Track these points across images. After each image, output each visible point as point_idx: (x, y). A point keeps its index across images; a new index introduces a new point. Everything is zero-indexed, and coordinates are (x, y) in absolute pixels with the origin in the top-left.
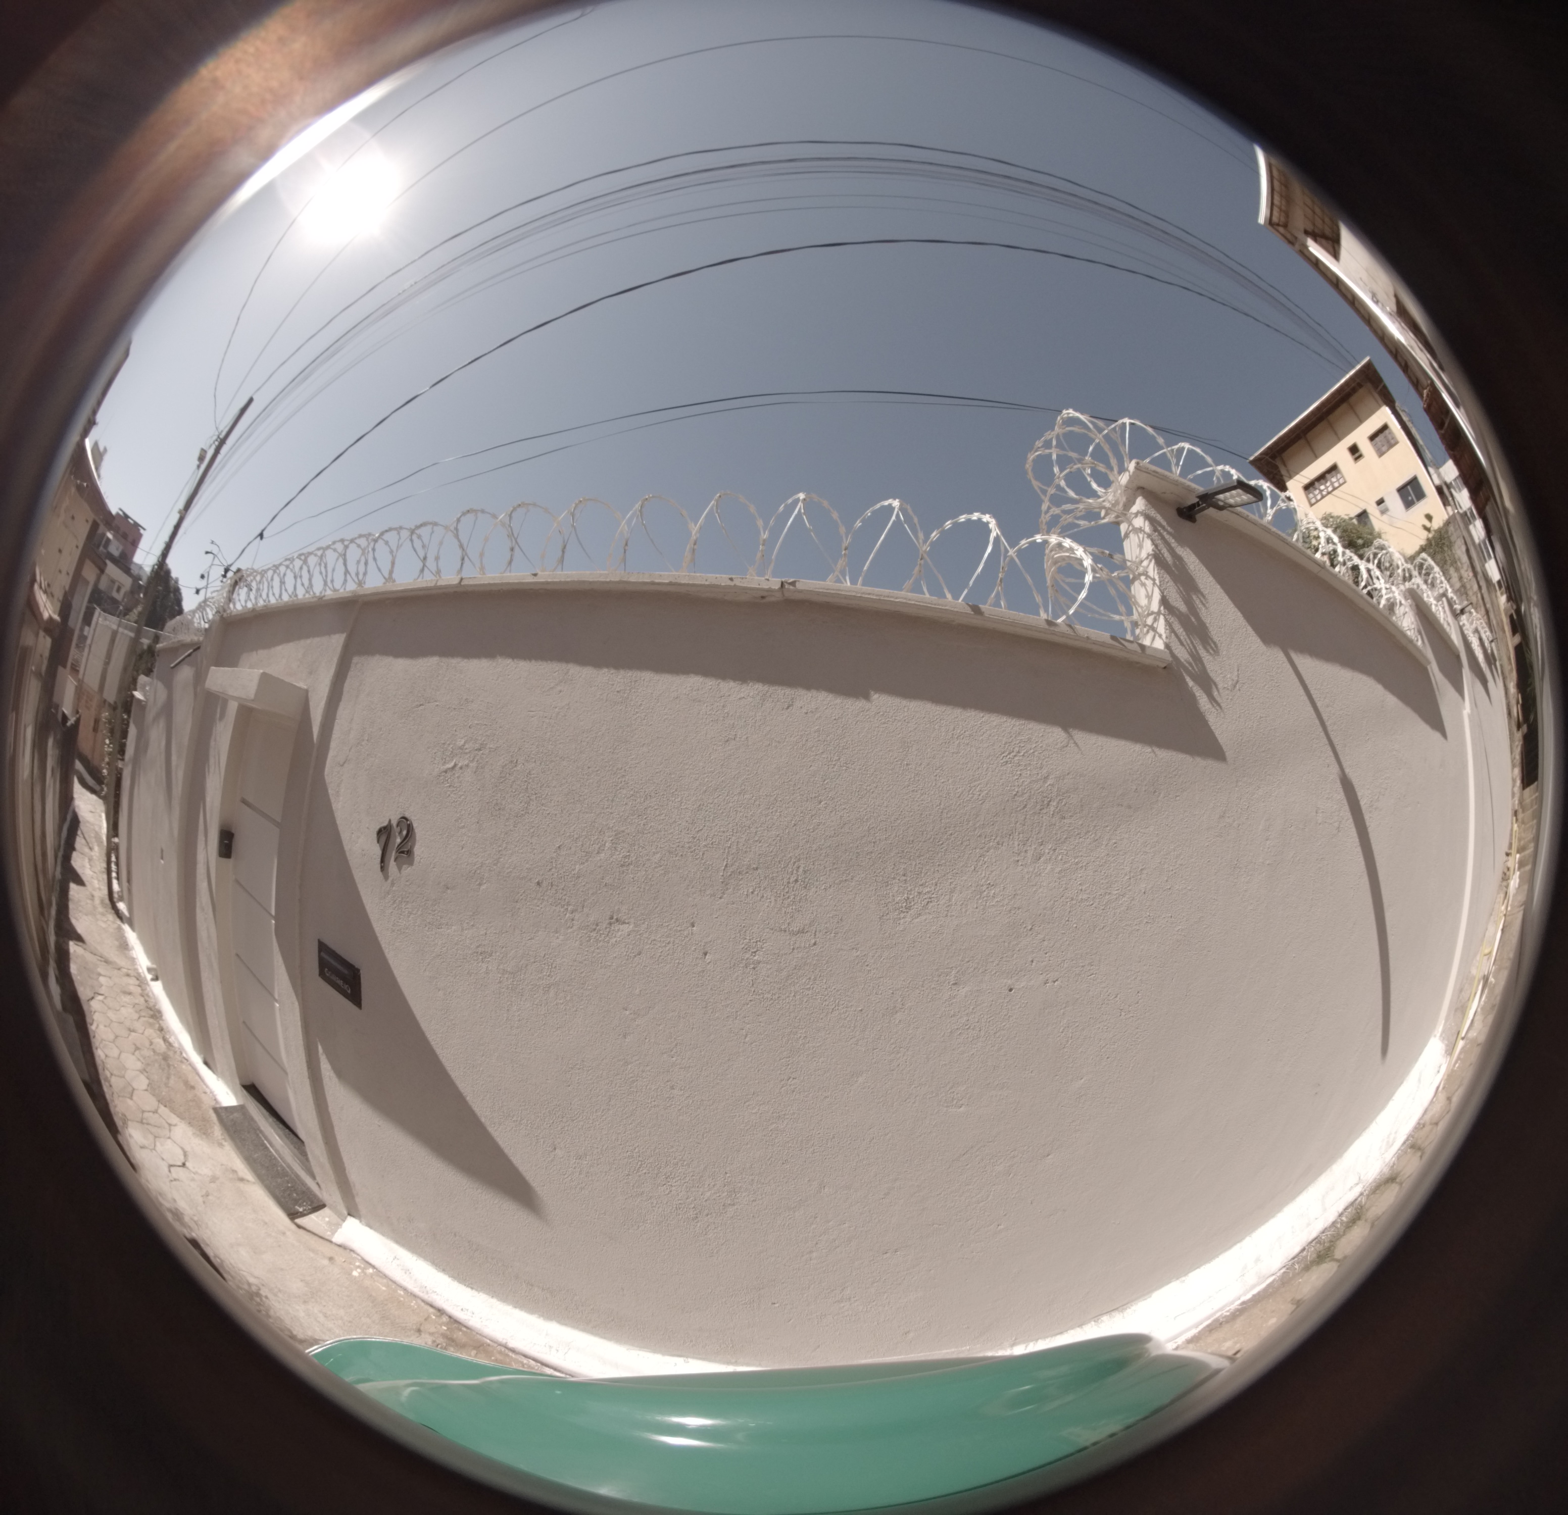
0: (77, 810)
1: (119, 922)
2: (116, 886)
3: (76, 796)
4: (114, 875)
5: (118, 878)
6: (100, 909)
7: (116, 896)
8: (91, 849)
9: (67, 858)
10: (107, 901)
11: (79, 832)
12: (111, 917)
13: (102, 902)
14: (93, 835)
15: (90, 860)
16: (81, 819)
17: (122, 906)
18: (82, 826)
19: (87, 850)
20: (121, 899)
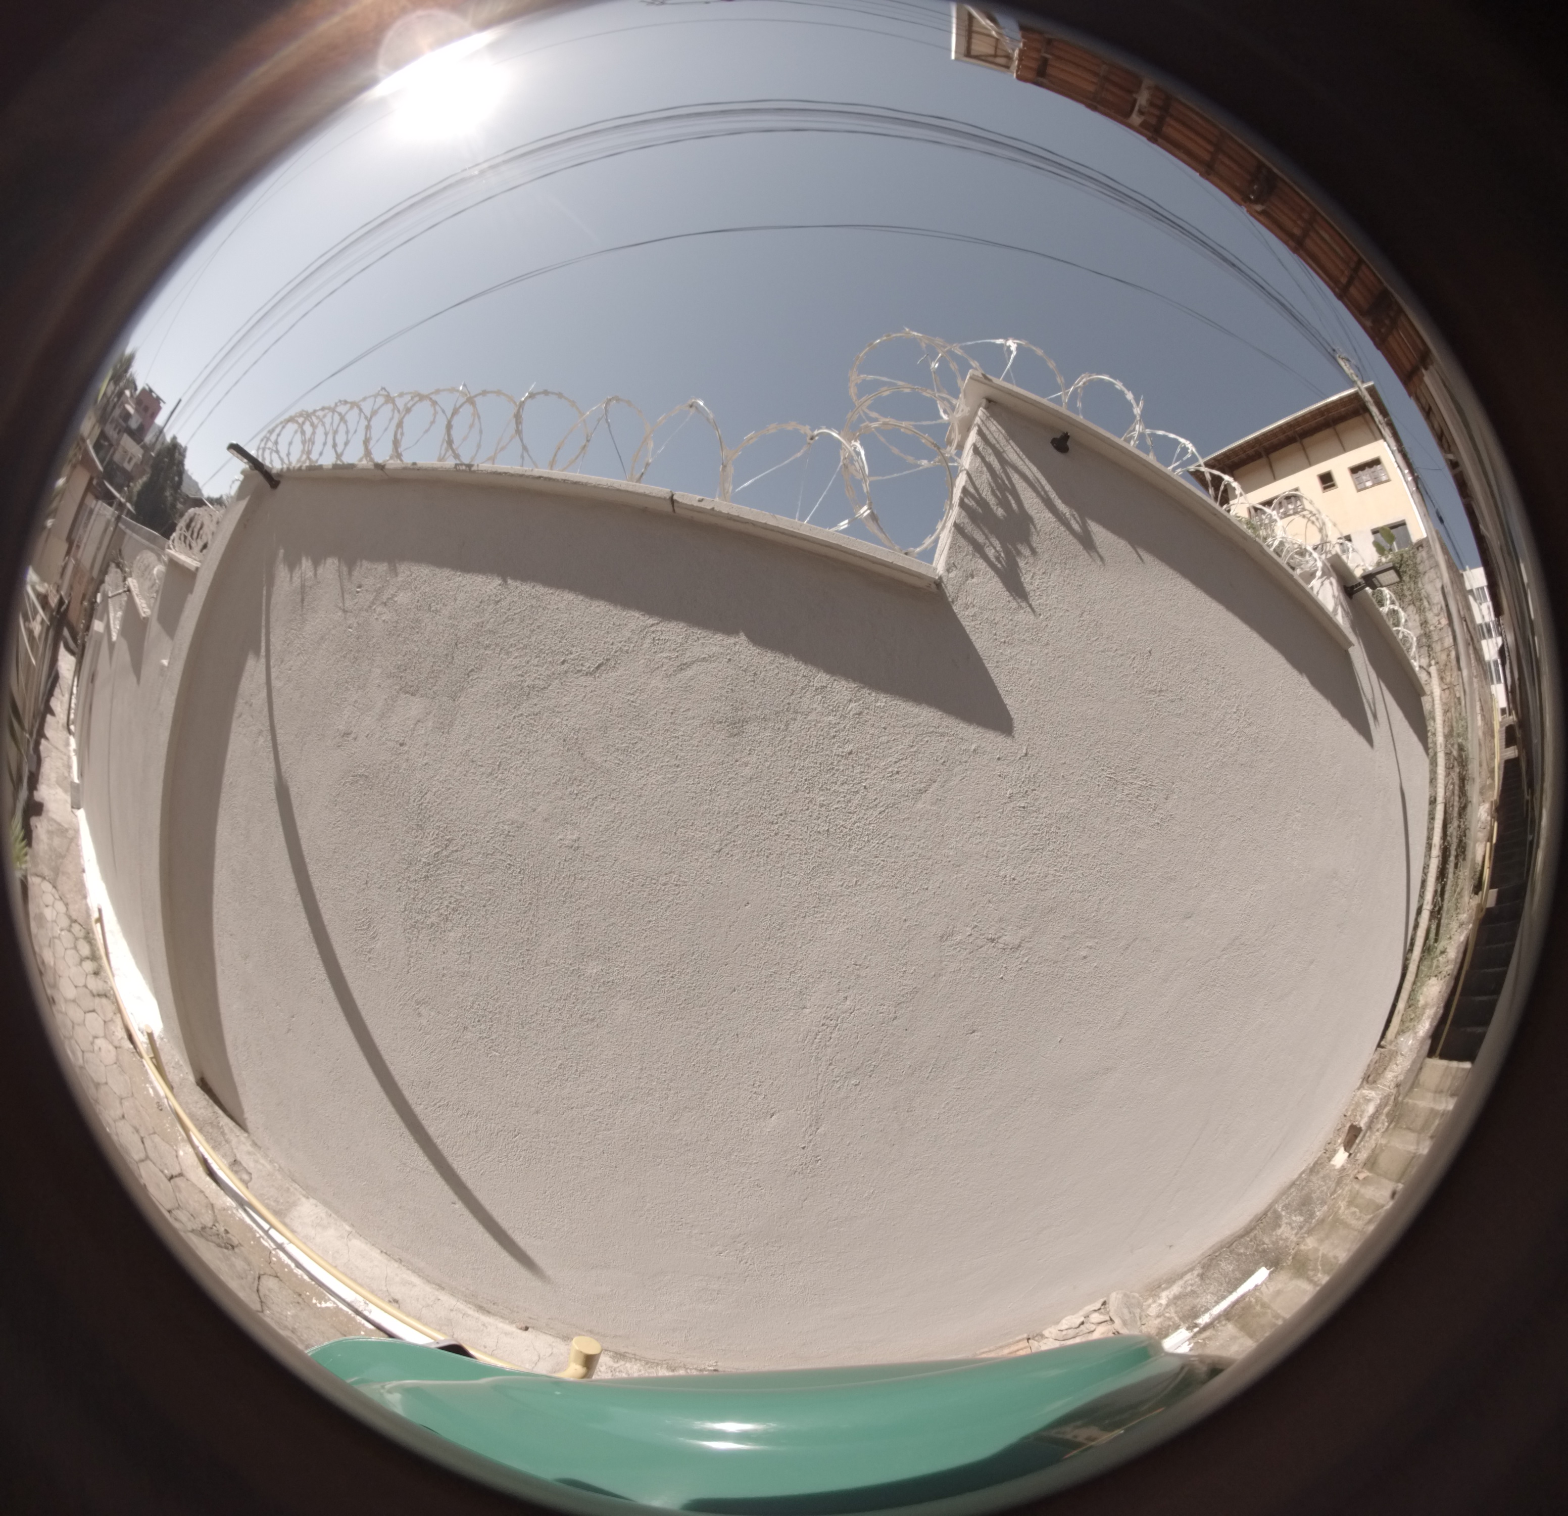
0: (59, 669)
1: (68, 735)
2: (72, 716)
3: (60, 658)
4: (72, 711)
5: (75, 714)
6: (61, 728)
7: (70, 722)
8: (63, 695)
9: (48, 701)
10: (66, 725)
11: (58, 685)
12: (65, 733)
13: (63, 726)
14: (66, 686)
15: (62, 702)
16: (60, 675)
17: (72, 727)
18: (61, 681)
19: (60, 696)
20: (73, 723)
